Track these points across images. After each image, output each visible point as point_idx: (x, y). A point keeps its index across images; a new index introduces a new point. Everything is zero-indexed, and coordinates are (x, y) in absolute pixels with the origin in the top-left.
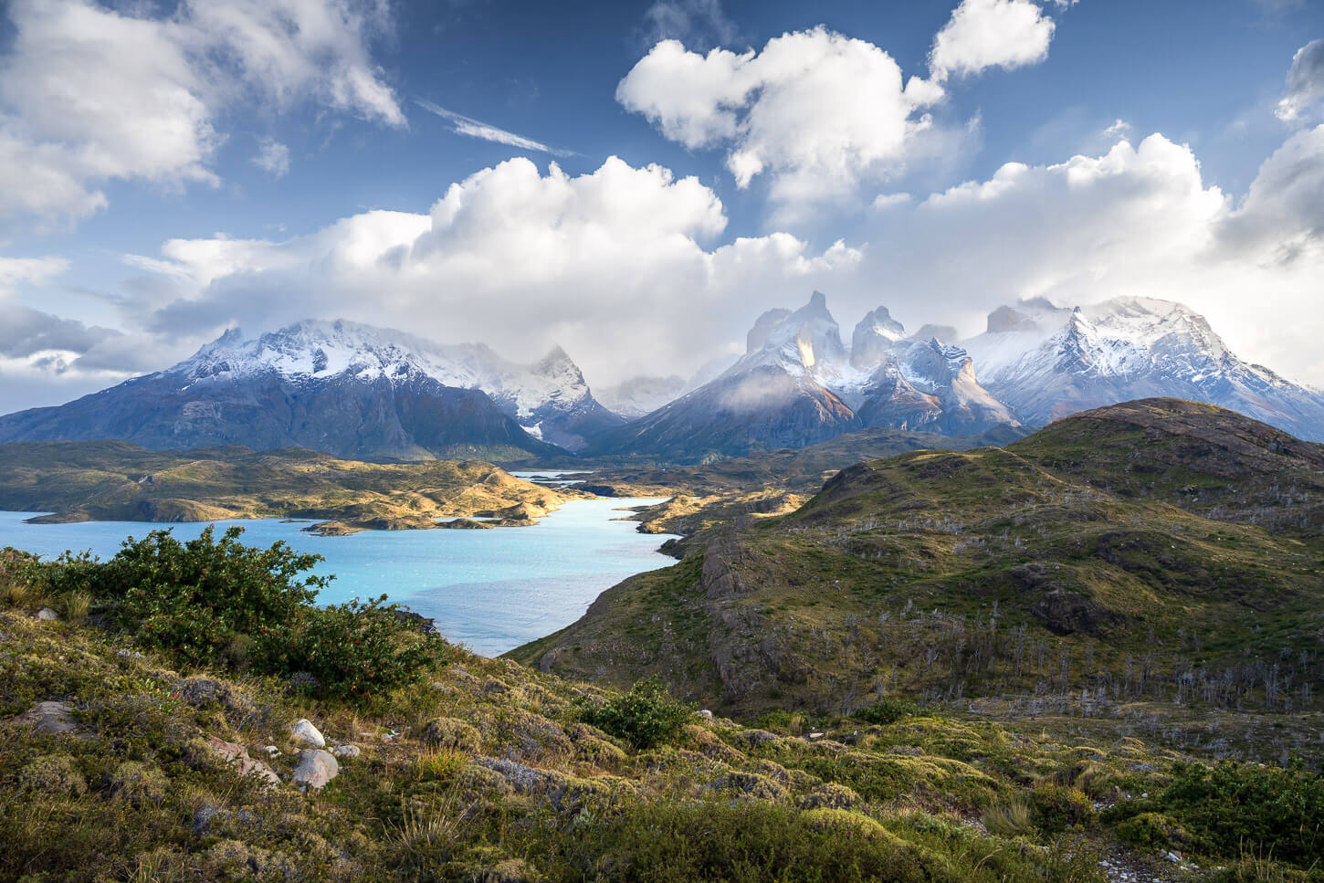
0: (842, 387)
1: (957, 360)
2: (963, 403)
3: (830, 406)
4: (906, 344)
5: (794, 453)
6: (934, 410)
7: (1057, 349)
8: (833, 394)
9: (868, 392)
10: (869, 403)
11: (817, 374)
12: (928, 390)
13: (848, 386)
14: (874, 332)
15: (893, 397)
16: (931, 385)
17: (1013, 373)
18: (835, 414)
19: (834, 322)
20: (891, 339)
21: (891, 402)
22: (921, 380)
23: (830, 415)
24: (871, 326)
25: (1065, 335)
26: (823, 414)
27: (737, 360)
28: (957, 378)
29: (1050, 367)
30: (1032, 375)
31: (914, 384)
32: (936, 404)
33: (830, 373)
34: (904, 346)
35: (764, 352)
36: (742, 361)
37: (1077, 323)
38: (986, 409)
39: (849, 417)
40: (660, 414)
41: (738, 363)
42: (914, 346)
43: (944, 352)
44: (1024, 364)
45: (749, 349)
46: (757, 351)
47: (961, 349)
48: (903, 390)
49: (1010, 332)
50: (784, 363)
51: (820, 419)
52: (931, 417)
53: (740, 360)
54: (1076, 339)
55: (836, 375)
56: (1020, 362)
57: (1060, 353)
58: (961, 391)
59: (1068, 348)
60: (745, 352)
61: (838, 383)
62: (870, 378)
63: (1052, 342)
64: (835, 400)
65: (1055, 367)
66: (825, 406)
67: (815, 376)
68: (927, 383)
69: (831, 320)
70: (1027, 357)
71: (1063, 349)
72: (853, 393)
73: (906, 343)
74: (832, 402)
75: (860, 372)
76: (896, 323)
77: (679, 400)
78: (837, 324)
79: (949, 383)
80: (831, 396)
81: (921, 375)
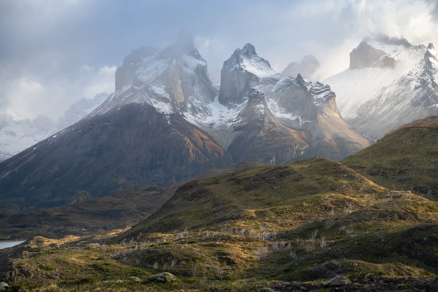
0: (212, 125)
1: (322, 96)
2: (328, 137)
3: (200, 143)
4: (273, 81)
5: (160, 190)
6: (301, 145)
7: (414, 84)
8: (203, 132)
9: (237, 129)
10: (238, 140)
11: (186, 111)
12: (295, 125)
13: (218, 123)
14: (242, 69)
15: (262, 133)
16: (297, 120)
17: (374, 109)
18: (205, 152)
19: (202, 60)
20: (258, 76)
21: (260, 138)
22: (288, 116)
23: (200, 152)
24: (238, 62)
25: (420, 70)
26: (193, 151)
27: (105, 99)
28: (322, 113)
29: (408, 101)
30: (391, 109)
31: (282, 119)
32: (303, 138)
33: (200, 110)
34: (272, 83)
35: (132, 90)
36: (111, 100)
37: (431, 59)
38: (350, 142)
39: (219, 154)
40: (26, 155)
41: (106, 101)
42: (280, 82)
43: (309, 88)
44: (384, 98)
45: (118, 87)
46: (125, 89)
47: (325, 85)
48: (271, 126)
49: (371, 69)
50: (153, 100)
51: (190, 157)
52: (298, 151)
53: (109, 98)
54: (431, 74)
55: (206, 112)
56: (380, 97)
57: (416, 88)
58: (327, 126)
59: (424, 83)
60: (114, 91)
61: (208, 120)
62: (239, 115)
63: (409, 77)
64: (205, 137)
65: (412, 102)
66: (195, 143)
67: (185, 114)
68: (294, 118)
69: (198, 57)
70: (387, 92)
71: (419, 84)
72: (223, 128)
73: (273, 79)
74: (202, 139)
75: (229, 109)
76: (262, 60)
77: (46, 141)
78: (205, 61)
79: (314, 117)
80: (200, 133)
81: (288, 111)
